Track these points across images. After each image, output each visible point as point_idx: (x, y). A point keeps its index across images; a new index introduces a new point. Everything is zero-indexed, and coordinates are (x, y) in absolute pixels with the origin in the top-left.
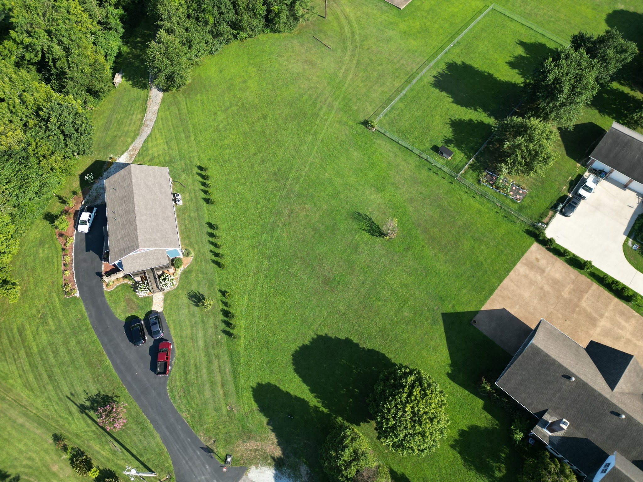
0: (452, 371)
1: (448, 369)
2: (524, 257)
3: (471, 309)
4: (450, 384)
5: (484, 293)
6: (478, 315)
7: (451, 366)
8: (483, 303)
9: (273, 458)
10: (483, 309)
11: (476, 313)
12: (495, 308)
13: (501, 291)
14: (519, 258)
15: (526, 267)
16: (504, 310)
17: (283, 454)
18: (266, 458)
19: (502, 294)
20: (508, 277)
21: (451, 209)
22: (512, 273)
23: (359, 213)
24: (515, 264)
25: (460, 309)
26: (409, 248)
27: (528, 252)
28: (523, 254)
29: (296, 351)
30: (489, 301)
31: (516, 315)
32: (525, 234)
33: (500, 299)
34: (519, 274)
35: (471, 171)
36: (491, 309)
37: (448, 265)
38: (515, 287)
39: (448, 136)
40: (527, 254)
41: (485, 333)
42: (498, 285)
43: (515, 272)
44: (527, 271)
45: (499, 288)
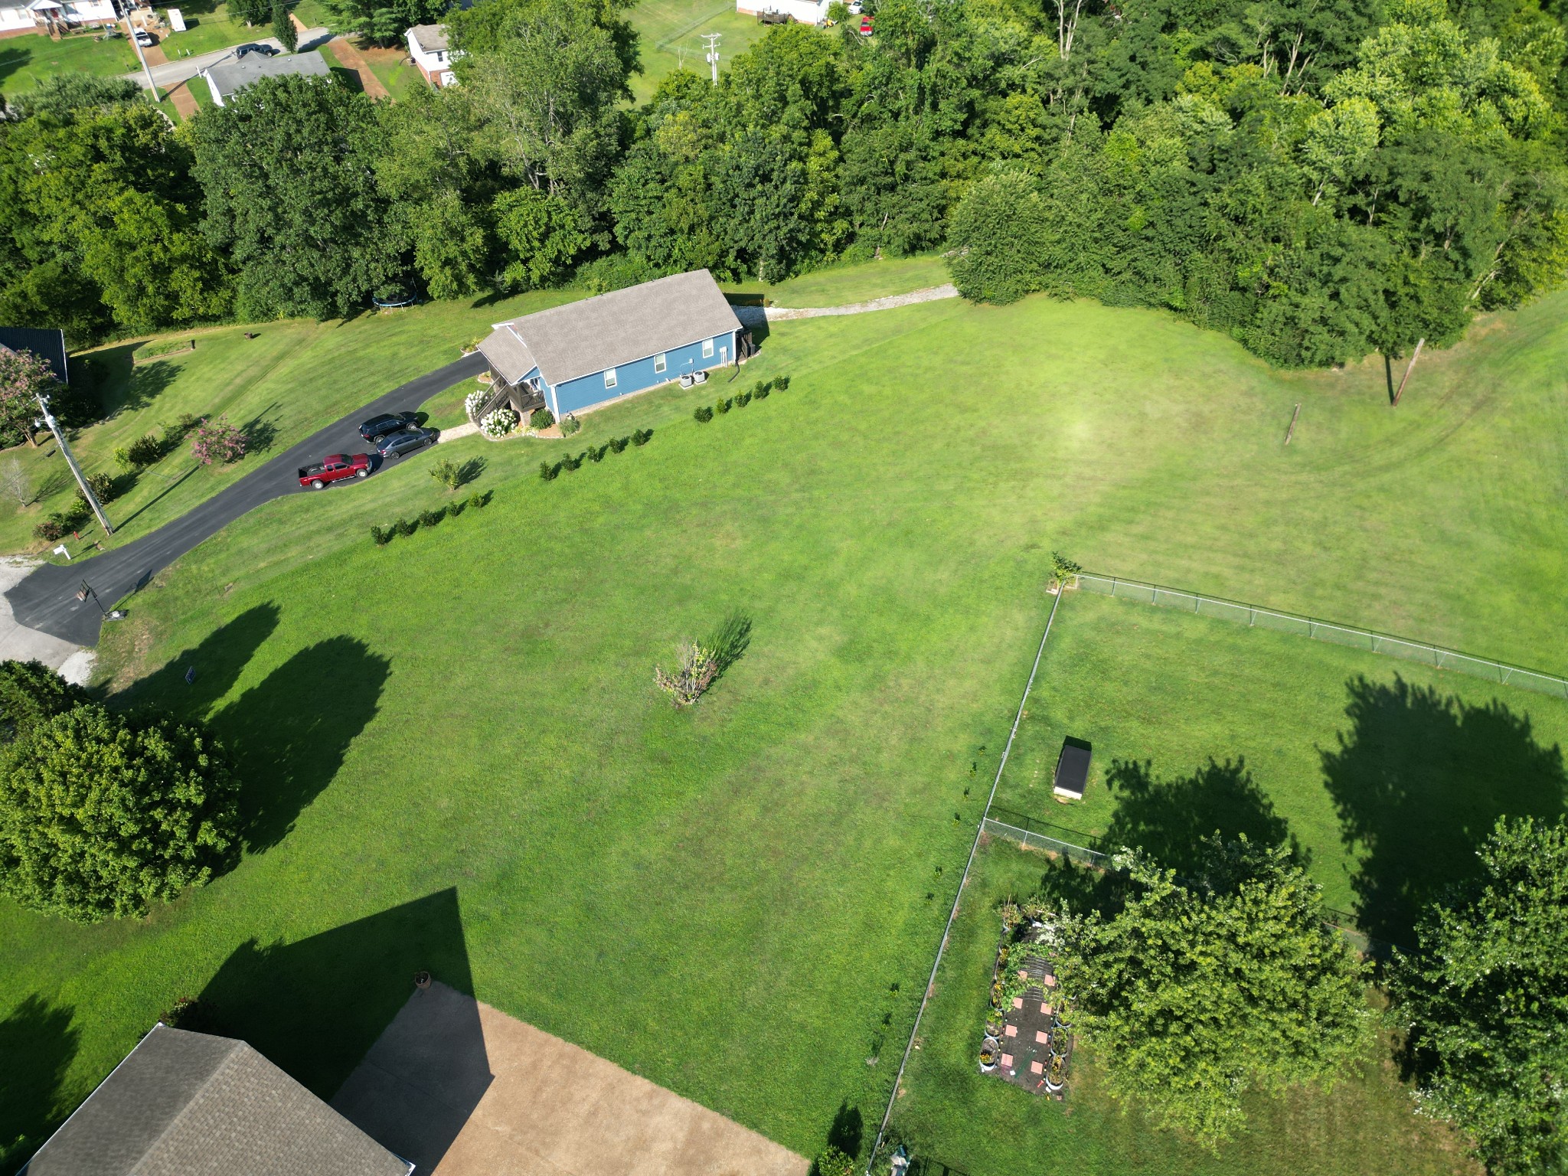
0: (259, 954)
1: (265, 942)
2: (723, 1122)
3: (479, 969)
4: (218, 958)
5: (544, 999)
6: (455, 996)
7: (278, 949)
8: (506, 1003)
9: (108, 681)
10: (482, 1007)
11: (466, 989)
12: (489, 1046)
13: (561, 1056)
14: (715, 1103)
15: (681, 1136)
16: (488, 1078)
17: (116, 695)
18: (110, 670)
19: (547, 1063)
20: (625, 1074)
21: (850, 840)
22: (641, 1085)
23: (748, 629)
24: (684, 1091)
25: (472, 938)
26: (665, 761)
27: (754, 1135)
28: (736, 1117)
29: (351, 639)
30: (513, 1022)
31: (467, 1130)
32: (833, 1112)
33: (527, 1060)
34: (645, 1113)
35: (1042, 871)
36: (485, 1034)
37: (630, 871)
38: (584, 1109)
39: (1154, 772)
40: (744, 1137)
41: (391, 1029)
42: (580, 1043)
43: (650, 1096)
44: (664, 1146)
45: (570, 1048)
